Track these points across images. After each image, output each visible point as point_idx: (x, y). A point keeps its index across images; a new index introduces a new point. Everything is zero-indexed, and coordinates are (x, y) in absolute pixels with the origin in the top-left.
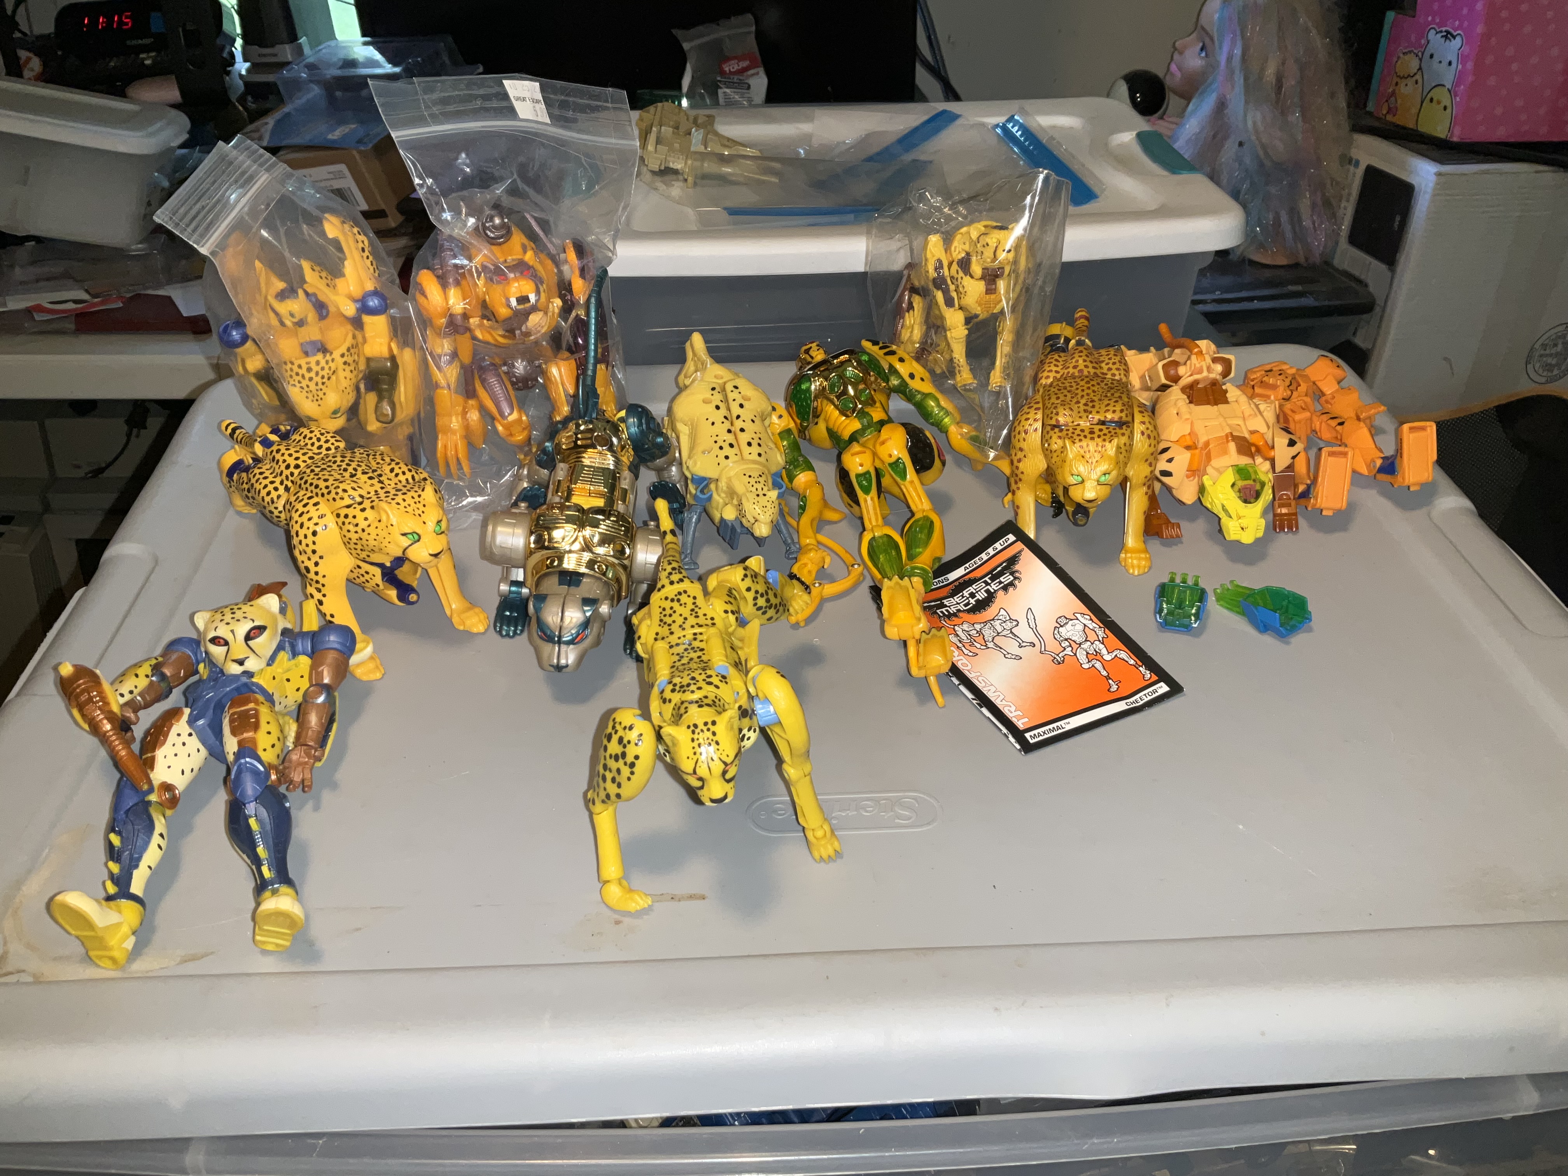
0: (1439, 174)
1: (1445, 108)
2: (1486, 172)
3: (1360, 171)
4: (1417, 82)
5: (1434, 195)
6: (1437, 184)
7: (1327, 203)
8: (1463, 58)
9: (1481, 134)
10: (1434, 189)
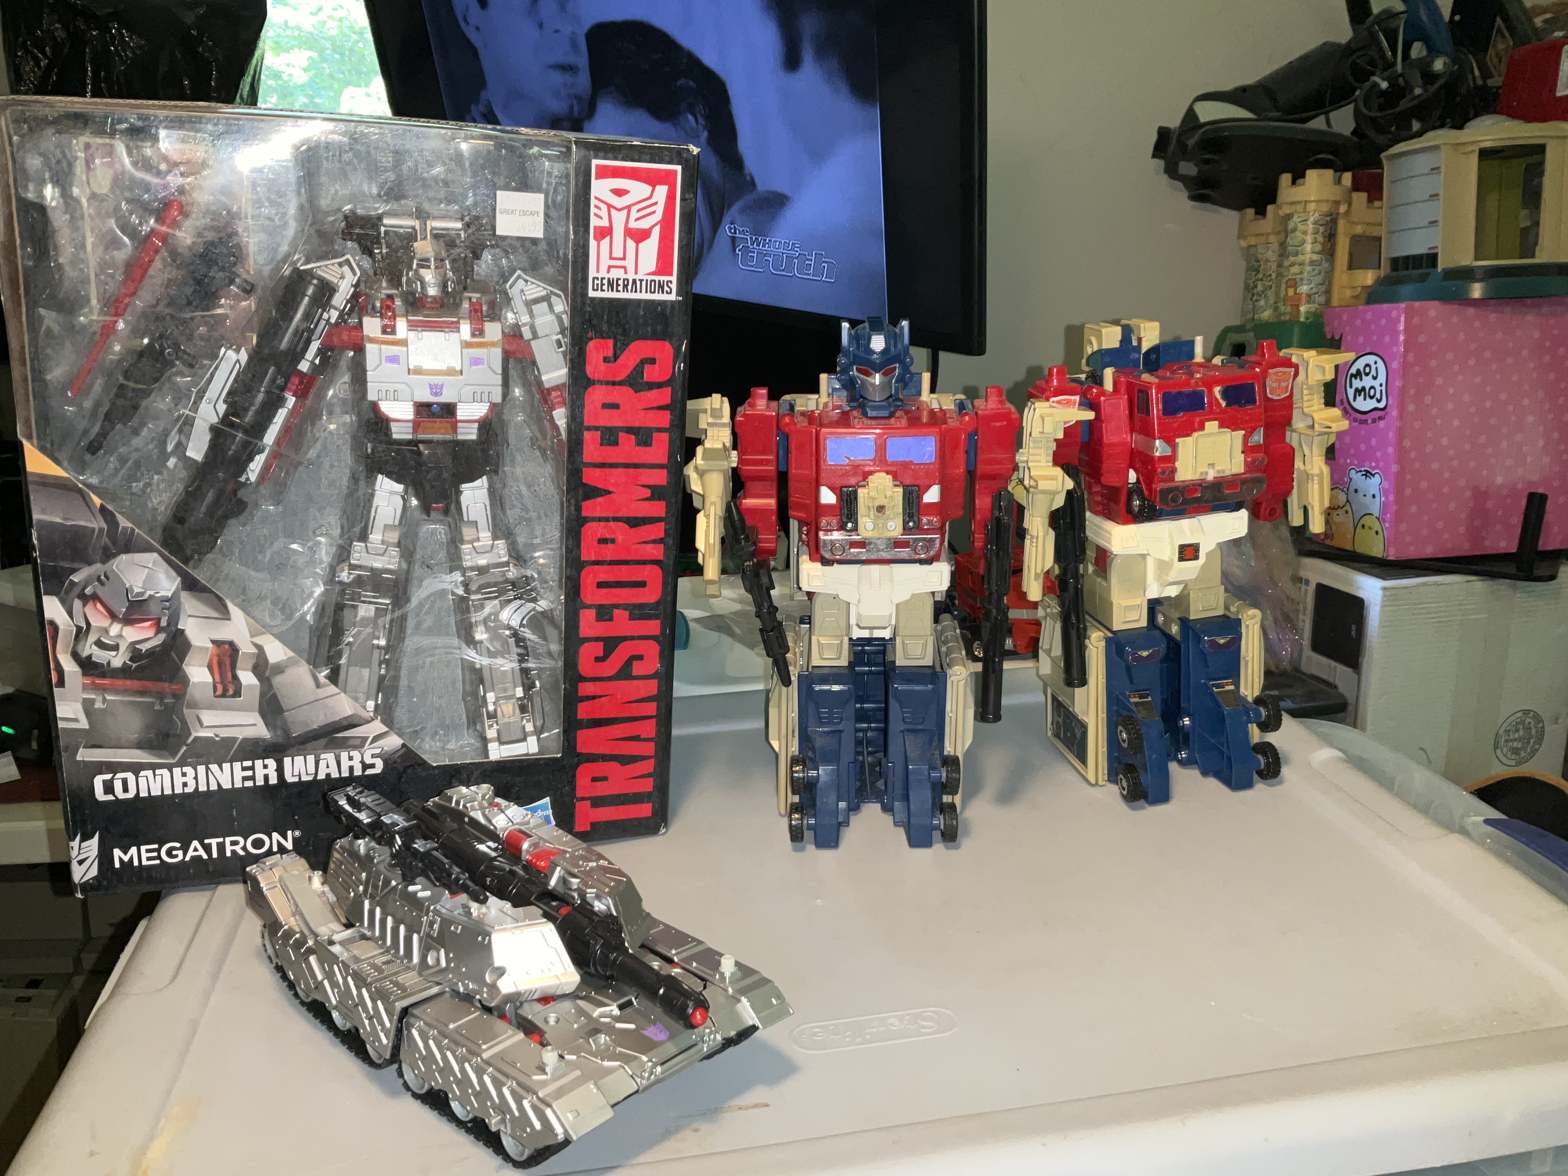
0: (1385, 589)
1: (1377, 533)
2: (1424, 584)
3: (1312, 588)
4: (1347, 512)
5: (1383, 606)
6: (1385, 596)
7: (1287, 618)
8: (1385, 492)
9: (1412, 552)
10: (1383, 601)
